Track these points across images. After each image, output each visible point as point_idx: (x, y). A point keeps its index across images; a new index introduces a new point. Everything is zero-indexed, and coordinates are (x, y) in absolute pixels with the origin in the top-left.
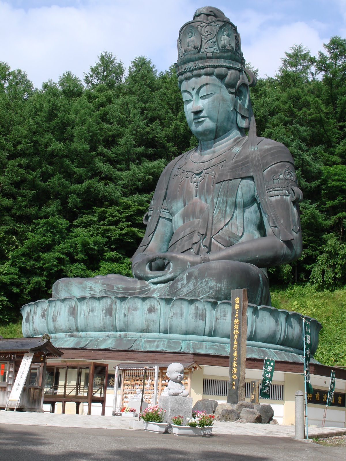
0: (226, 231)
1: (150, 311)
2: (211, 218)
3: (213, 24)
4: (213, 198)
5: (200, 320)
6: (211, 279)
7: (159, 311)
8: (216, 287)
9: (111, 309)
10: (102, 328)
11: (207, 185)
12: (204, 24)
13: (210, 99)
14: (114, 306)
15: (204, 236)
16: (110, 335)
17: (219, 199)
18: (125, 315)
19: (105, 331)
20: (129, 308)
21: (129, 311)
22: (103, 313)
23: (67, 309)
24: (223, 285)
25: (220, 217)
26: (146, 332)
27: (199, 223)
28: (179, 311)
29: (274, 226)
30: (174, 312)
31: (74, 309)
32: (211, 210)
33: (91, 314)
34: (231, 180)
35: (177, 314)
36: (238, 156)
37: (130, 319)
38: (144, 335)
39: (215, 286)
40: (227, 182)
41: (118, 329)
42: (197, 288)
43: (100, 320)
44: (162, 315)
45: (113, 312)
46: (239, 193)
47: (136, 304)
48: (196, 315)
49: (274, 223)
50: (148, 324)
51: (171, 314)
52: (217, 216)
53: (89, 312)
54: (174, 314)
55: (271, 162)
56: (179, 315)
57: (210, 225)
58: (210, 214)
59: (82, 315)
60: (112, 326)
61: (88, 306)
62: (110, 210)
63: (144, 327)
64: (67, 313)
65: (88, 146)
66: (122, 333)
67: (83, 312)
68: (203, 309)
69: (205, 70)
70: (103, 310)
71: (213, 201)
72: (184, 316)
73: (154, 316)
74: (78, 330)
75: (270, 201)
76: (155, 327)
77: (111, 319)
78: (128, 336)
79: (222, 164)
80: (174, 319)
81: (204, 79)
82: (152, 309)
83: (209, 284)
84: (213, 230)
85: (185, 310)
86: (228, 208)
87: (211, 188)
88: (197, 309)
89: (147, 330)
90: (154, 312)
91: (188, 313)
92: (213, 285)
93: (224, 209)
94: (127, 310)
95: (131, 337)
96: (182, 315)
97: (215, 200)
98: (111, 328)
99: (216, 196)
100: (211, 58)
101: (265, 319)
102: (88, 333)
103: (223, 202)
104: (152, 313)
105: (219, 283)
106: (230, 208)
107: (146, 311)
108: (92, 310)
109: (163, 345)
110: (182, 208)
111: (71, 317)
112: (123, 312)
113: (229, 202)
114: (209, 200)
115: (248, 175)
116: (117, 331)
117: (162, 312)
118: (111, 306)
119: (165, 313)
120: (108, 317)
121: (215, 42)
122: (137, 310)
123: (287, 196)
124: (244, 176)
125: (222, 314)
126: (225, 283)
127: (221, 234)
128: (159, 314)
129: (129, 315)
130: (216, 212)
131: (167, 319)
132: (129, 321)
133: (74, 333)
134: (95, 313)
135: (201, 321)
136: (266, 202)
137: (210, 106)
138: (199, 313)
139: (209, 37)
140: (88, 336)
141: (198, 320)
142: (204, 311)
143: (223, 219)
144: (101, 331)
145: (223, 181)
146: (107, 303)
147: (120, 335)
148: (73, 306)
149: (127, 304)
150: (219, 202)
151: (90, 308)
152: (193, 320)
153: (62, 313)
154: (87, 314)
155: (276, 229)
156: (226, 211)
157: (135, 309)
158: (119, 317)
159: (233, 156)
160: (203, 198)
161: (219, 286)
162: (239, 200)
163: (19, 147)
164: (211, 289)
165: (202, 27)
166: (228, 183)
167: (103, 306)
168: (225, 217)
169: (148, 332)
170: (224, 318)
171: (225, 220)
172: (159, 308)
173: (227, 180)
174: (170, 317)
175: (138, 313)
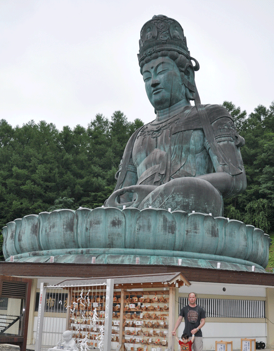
0: (183, 171)
1: (114, 224)
2: (169, 162)
3: (166, 21)
4: (170, 147)
5: (169, 232)
6: (178, 195)
7: (124, 224)
8: (184, 202)
9: (73, 224)
10: (63, 244)
11: (165, 136)
12: (159, 21)
13: (166, 74)
14: (75, 220)
15: (164, 176)
16: (72, 251)
17: (176, 146)
18: (87, 229)
19: (66, 248)
20: (91, 222)
21: (91, 225)
22: (63, 228)
23: (30, 227)
24: (190, 200)
25: (177, 161)
26: (110, 247)
27: (159, 167)
28: (146, 224)
29: (224, 164)
30: (141, 224)
31: (36, 226)
32: (169, 156)
33: (52, 230)
34: (185, 131)
35: (144, 226)
36: (189, 114)
37: (92, 232)
38: (108, 251)
39: (182, 201)
40: (181, 133)
41: (80, 245)
42: (164, 205)
43: (61, 236)
44: (127, 228)
45: (75, 227)
46: (192, 141)
47: (99, 217)
48: (165, 227)
49: (223, 162)
50: (112, 238)
51: (137, 227)
52: (175, 160)
53: (51, 228)
54: (140, 227)
55: (217, 117)
56: (146, 228)
57: (169, 168)
58: (169, 159)
59: (44, 232)
60: (74, 242)
61: (50, 223)
62: (99, 194)
63: (108, 242)
64: (30, 231)
65: (87, 157)
66: (84, 250)
67: (44, 229)
68: (172, 222)
69: (161, 52)
70: (64, 225)
71: (170, 149)
72: (152, 229)
73: (118, 230)
74: (41, 249)
75: (219, 146)
76: (120, 241)
77: (72, 235)
78: (90, 252)
79: (176, 121)
80: (141, 232)
81: (160, 59)
82: (117, 221)
83: (176, 200)
84: (172, 171)
85: (152, 223)
86: (183, 153)
87: (168, 139)
88: (165, 220)
89: (111, 245)
90: (118, 225)
91: (156, 225)
92: (180, 200)
93: (180, 154)
94: (89, 223)
95: (94, 253)
96: (149, 227)
97: (172, 148)
98: (73, 244)
99: (173, 144)
100: (165, 43)
101: (234, 233)
102: (50, 251)
103: (179, 149)
104: (117, 226)
105: (187, 198)
106: (185, 153)
107: (109, 224)
108: (54, 226)
109: (128, 260)
110: (145, 158)
111: (34, 235)
112: (84, 225)
113: (184, 148)
114: (167, 149)
115: (199, 127)
116: (79, 247)
117: (127, 225)
118: (72, 220)
119: (131, 225)
120: (69, 232)
121: (167, 33)
122: (99, 224)
123: (232, 141)
124: (195, 128)
125: (192, 227)
126: (192, 197)
127: (178, 174)
128: (124, 227)
129: (91, 229)
130: (173, 157)
131: (133, 231)
132: (91, 236)
133: (37, 252)
134: (56, 229)
135: (171, 234)
136: (215, 147)
137: (166, 79)
138: (168, 225)
139: (164, 30)
140: (50, 254)
141: (167, 233)
142: (174, 223)
143: (179, 163)
144: (62, 248)
145: (179, 132)
146: (68, 218)
147: (82, 251)
148: (36, 224)
149: (89, 217)
150: (176, 149)
151: (52, 224)
152: (162, 233)
153: (26, 232)
154: (48, 230)
155: (226, 166)
156: (181, 156)
157: (98, 223)
158: (81, 231)
159: (185, 115)
160: (162, 148)
161: (187, 201)
162: (192, 147)
163: (45, 158)
164: (178, 205)
165: (158, 23)
166: (183, 133)
167: (64, 221)
168: (181, 161)
169: (113, 248)
170: (195, 231)
171: (181, 163)
172: (123, 220)
173: (181, 131)
174: (136, 229)
175: (101, 227)
